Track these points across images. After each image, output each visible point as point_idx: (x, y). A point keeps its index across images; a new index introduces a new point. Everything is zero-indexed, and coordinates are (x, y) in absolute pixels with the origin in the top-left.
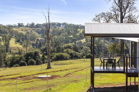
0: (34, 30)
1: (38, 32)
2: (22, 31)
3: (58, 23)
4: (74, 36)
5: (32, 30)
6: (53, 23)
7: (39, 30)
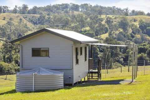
0: (26, 17)
1: (33, 22)
2: (4, 19)
3: (74, 5)
4: (91, 27)
5: (22, 17)
6: (63, 4)
7: (35, 17)
